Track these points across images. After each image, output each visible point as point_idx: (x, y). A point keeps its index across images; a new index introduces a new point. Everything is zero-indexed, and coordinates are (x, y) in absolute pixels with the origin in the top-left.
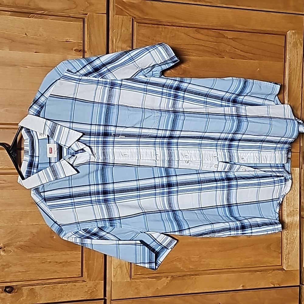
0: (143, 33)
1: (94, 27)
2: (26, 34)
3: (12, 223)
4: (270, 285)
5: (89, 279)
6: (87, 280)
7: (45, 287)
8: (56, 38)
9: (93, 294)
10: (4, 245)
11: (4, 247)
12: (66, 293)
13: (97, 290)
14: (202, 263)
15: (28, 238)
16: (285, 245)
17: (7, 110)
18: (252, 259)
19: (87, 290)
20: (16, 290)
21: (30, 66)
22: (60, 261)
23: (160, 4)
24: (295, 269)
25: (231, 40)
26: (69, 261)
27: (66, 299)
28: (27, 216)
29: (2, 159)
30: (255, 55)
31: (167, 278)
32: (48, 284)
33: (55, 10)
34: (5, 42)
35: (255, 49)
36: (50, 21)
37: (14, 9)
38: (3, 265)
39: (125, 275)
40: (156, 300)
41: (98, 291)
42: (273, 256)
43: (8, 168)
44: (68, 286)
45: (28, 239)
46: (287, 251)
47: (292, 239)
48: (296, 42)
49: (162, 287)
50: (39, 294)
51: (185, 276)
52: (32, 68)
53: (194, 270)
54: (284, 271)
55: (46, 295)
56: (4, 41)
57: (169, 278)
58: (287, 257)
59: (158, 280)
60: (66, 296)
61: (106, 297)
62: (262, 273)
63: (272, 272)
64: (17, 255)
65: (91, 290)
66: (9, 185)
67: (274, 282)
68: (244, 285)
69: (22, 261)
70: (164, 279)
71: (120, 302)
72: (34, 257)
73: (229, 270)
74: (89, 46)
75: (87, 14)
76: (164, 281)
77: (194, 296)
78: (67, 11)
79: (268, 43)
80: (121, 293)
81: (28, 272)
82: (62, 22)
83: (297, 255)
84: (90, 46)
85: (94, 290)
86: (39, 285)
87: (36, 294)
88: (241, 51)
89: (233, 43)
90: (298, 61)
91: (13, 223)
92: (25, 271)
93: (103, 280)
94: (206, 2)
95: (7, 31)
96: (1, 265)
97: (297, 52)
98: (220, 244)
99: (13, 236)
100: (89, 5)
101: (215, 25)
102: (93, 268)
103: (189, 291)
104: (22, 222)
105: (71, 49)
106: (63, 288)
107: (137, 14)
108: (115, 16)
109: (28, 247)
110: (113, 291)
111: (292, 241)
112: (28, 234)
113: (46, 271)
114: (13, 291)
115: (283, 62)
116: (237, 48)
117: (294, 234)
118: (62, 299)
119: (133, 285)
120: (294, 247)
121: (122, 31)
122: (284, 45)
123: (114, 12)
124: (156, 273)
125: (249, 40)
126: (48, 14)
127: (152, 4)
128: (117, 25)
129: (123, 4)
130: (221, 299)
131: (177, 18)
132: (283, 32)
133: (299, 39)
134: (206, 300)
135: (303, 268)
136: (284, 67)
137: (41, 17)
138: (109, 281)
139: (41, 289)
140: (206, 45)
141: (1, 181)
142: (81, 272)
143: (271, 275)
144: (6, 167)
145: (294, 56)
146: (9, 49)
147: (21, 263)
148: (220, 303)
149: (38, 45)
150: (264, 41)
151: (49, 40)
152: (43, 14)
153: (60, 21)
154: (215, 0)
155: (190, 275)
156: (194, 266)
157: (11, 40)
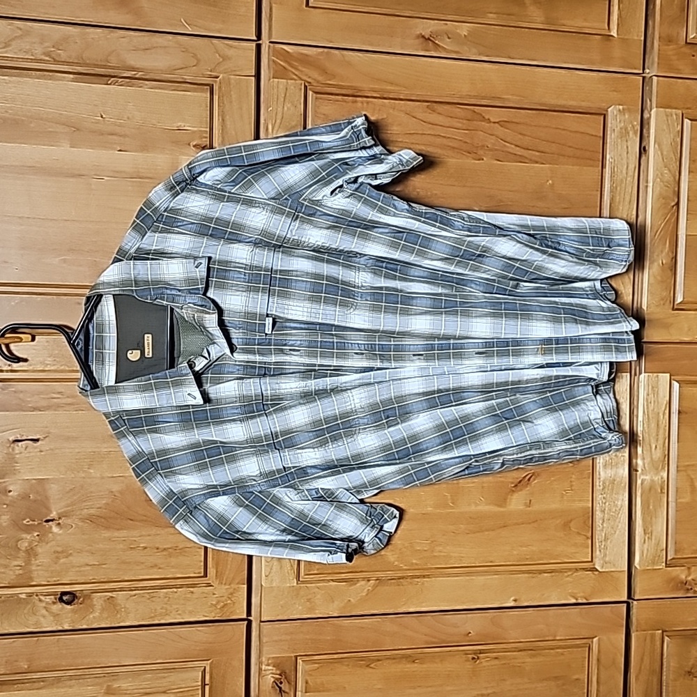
0: (325, 113)
1: (231, 102)
2: (102, 117)
3: (73, 473)
4: (567, 599)
5: (220, 580)
6: (216, 584)
7: (135, 595)
8: (159, 123)
9: (226, 609)
10: (58, 514)
11: (60, 518)
12: (175, 607)
13: (234, 603)
14: (435, 554)
15: (104, 502)
16: (598, 522)
17: (65, 261)
18: (534, 549)
19: (214, 603)
20: (81, 599)
21: (108, 177)
22: (165, 547)
23: (359, 57)
24: (619, 569)
25: (497, 125)
26: (181, 547)
27: (176, 619)
28: (103, 461)
29: (57, 352)
30: (543, 154)
31: (369, 581)
32: (141, 590)
33: (158, 70)
34: (62, 131)
35: (545, 142)
36: (147, 90)
37: (79, 69)
38: (57, 552)
39: (287, 575)
40: (347, 622)
41: (236, 605)
42: (576, 543)
43: (67, 369)
44: (179, 593)
45: (105, 504)
46: (603, 535)
47: (614, 510)
48: (626, 129)
49: (359, 598)
50: (125, 608)
51: (403, 578)
52: (113, 180)
53: (420, 567)
54: (596, 573)
55: (137, 610)
56: (60, 129)
57: (371, 582)
58: (603, 546)
59: (351, 585)
60: (174, 612)
61: (250, 616)
62: (553, 576)
63: (573, 574)
64: (83, 534)
65: (223, 602)
66: (69, 402)
67: (576, 593)
68: (517, 598)
69: (92, 546)
70: (363, 583)
71: (277, 626)
72: (115, 537)
73: (490, 568)
74: (221, 138)
75: (217, 77)
76: (363, 587)
77: (421, 618)
78: (179, 71)
79: (571, 131)
80: (280, 607)
81: (104, 566)
82: (171, 92)
83: (624, 542)
84: (223, 138)
85: (229, 602)
86: (124, 591)
87: (118, 608)
88: (516, 146)
89: (499, 130)
90: (630, 165)
91: (75, 473)
92: (97, 563)
93: (246, 583)
94: (447, 52)
96: (54, 552)
97: (627, 147)
98: (471, 518)
99: (75, 498)
100: (221, 60)
101: (466, 95)
102: (227, 560)
103: (409, 608)
104: (92, 471)
105: (186, 144)
106: (169, 598)
107: (314, 75)
108: (272, 80)
109: (104, 518)
110: (264, 603)
111: (612, 515)
112: (102, 493)
113: (137, 565)
114: (76, 600)
115: (599, 167)
116: (508, 140)
117: (616, 502)
118: (167, 617)
119: (302, 593)
120: (618, 526)
121: (286, 108)
122: (602, 135)
123: (270, 72)
124: (347, 571)
125: (531, 126)
126: (143, 77)
127: (343, 55)
128: (276, 97)
129: (286, 56)
130: (473, 624)
131: (392, 84)
132: (599, 108)
133: (631, 123)
134: (443, 624)
135: (635, 567)
136: (600, 177)
137: (130, 84)
138: (257, 586)
139: (128, 599)
140: (448, 136)
141: (54, 393)
142: (203, 567)
143: (571, 580)
144: (62, 368)
145: (620, 155)
146: (70, 144)
147: (90, 548)
148: (470, 633)
149: (125, 136)
150: (562, 127)
151: (145, 128)
152: (135, 78)
153: (166, 92)
154: (466, 48)
155: (413, 577)
156: (420, 559)
157: (74, 128)
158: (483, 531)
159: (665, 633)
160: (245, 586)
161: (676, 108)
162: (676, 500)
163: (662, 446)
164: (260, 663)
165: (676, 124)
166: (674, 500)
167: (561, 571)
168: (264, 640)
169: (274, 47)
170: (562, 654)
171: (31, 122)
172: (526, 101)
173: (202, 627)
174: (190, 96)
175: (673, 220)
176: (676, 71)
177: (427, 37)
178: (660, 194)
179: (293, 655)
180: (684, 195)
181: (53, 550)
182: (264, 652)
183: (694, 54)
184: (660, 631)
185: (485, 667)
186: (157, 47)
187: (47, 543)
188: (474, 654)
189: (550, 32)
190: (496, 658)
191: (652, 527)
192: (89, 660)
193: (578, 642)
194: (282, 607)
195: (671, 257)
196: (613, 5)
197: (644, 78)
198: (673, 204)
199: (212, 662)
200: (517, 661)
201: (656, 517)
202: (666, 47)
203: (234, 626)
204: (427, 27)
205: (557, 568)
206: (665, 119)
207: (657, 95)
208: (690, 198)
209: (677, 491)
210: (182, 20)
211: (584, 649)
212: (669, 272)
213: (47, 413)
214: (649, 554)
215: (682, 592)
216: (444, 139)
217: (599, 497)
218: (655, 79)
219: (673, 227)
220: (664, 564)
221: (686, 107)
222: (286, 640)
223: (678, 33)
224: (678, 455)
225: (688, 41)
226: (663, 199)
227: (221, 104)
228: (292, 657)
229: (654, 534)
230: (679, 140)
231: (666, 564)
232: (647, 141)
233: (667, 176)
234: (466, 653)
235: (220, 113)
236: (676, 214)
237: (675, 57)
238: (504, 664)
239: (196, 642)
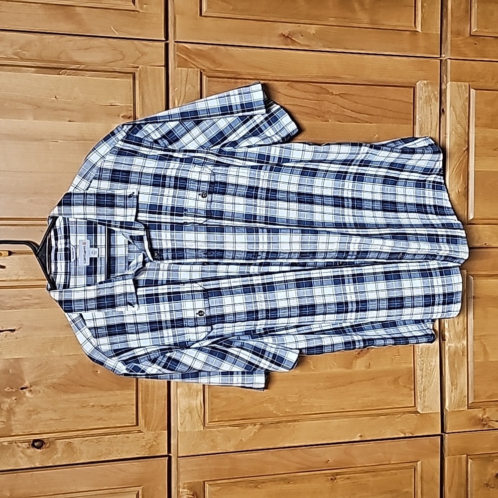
0: (215, 90)
1: (148, 85)
2: (56, 98)
3: (40, 353)
4: (399, 434)
5: (148, 428)
6: (144, 430)
7: (87, 441)
8: (97, 101)
9: (152, 449)
10: (30, 383)
11: (31, 386)
12: (115, 448)
13: (158, 444)
14: (302, 405)
15: (63, 374)
16: (418, 378)
17: (31, 201)
18: (373, 398)
19: (144, 444)
20: (48, 445)
21: (61, 140)
22: (108, 405)
23: (238, 50)
24: (435, 412)
25: (338, 96)
26: (119, 404)
27: (116, 457)
28: (61, 344)
29: (27, 266)
30: (371, 116)
31: (255, 425)
32: (91, 437)
33: (95, 63)
34: (28, 108)
35: (372, 108)
36: (88, 78)
37: (39, 64)
38: (30, 411)
39: (196, 423)
40: (240, 455)
41: (160, 445)
42: (403, 394)
43: (34, 278)
44: (118, 438)
45: (63, 375)
46: (423, 387)
47: (429, 369)
48: (429, 97)
49: (248, 438)
50: (80, 450)
51: (279, 422)
52: (64, 142)
53: (292, 414)
54: (418, 415)
55: (89, 451)
56: (26, 107)
57: (257, 426)
58: (422, 395)
59: (243, 429)
60: (115, 452)
61: (170, 453)
62: (387, 418)
63: (402, 416)
64: (49, 397)
65: (150, 444)
66: (36, 302)
67: (404, 430)
68: (362, 434)
69: (54, 405)
70: (251, 427)
71: (190, 460)
72: (71, 399)
73: (342, 413)
74: (141, 111)
75: (138, 67)
76: (251, 430)
77: (293, 451)
78: (110, 64)
79: (391, 100)
80: (192, 447)
81: (64, 420)
82: (105, 79)
83: (437, 392)
85: (154, 443)
86: (79, 438)
87: (75, 450)
88: (352, 111)
89: (340, 100)
90: (433, 122)
91: (42, 353)
92: (59, 418)
93: (166, 429)
94: (301, 46)
95: (30, 94)
96: (28, 411)
97: (431, 110)
98: (327, 377)
99: (42, 371)
100: (140, 55)
101: (316, 76)
102: (152, 413)
103: (285, 444)
104: (54, 351)
105: (116, 115)
106: (111, 442)
107: (206, 64)
108: (177, 69)
109: (63, 385)
110: (180, 444)
111: (428, 373)
112: (62, 367)
113: (88, 419)
114: (44, 446)
115: (411, 124)
116: (346, 107)
117: (431, 363)
118: (110, 456)
119: (207, 435)
120: (433, 380)
121: (187, 88)
122: (412, 101)
123: (175, 64)
124: (239, 418)
125: (362, 96)
126: (85, 69)
127: (227, 50)
128: (180, 80)
129: (187, 51)
130: (331, 455)
131: (262, 69)
132: (410, 83)
133: (433, 92)
134: (309, 455)
135: (446, 409)
136: (412, 132)
137: (75, 74)
138: (174, 431)
139: (81, 443)
140: (304, 105)
141: (25, 296)
142: (135, 419)
143: (401, 420)
144: (31, 278)
145: (426, 116)
146: (34, 118)
147: (53, 407)
148: (329, 461)
149: (73, 111)
150: (384, 97)
151: (87, 105)
152: (79, 69)
153: (101, 78)
154: (314, 43)
155: (287, 421)
156: (292, 408)
157: (36, 106)
158: (336, 387)
159: (468, 457)
160: (166, 432)
161: (464, 82)
162: (474, 360)
163: (462, 322)
164: (178, 487)
165: (465, 93)
166: (472, 360)
167: (393, 414)
168: (181, 470)
169: (178, 45)
170: (396, 474)
171: (5, 103)
172: (359, 79)
173: (138, 462)
174: (118, 81)
175: (465, 161)
176: (464, 55)
177: (286, 35)
178: (455, 143)
179: (202, 480)
180: (472, 143)
182: (181, 479)
183: (476, 43)
184: (465, 455)
185: (340, 485)
186: (94, 47)
187: (22, 405)
188: (333, 476)
190: (348, 478)
191: (457, 380)
192: (55, 488)
193: (406, 465)
194: (193, 446)
195: (464, 187)
196: (418, 10)
197: (441, 60)
198: (464, 149)
199: (144, 487)
200: (363, 480)
201: (459, 373)
202: (456, 38)
203: (159, 461)
204: (286, 29)
205: (390, 412)
206: (457, 89)
207: (451, 72)
208: (476, 145)
209: (474, 354)
210: (112, 28)
211: (411, 470)
212: (463, 197)
213: (20, 310)
214: (455, 400)
215: (480, 426)
216: (301, 108)
217: (418, 360)
218: (449, 61)
219: (465, 166)
220: (466, 407)
221: (471, 80)
222: (197, 470)
223: (464, 29)
224: (474, 329)
225: (471, 34)
226: (458, 146)
227: (141, 87)
228: (201, 482)
229: (458, 385)
230: (467, 104)
231: (468, 406)
232: (445, 105)
233: (460, 130)
234: (326, 475)
235: (141, 93)
236: (467, 156)
237: (462, 46)
238: (354, 482)
239: (131, 473)
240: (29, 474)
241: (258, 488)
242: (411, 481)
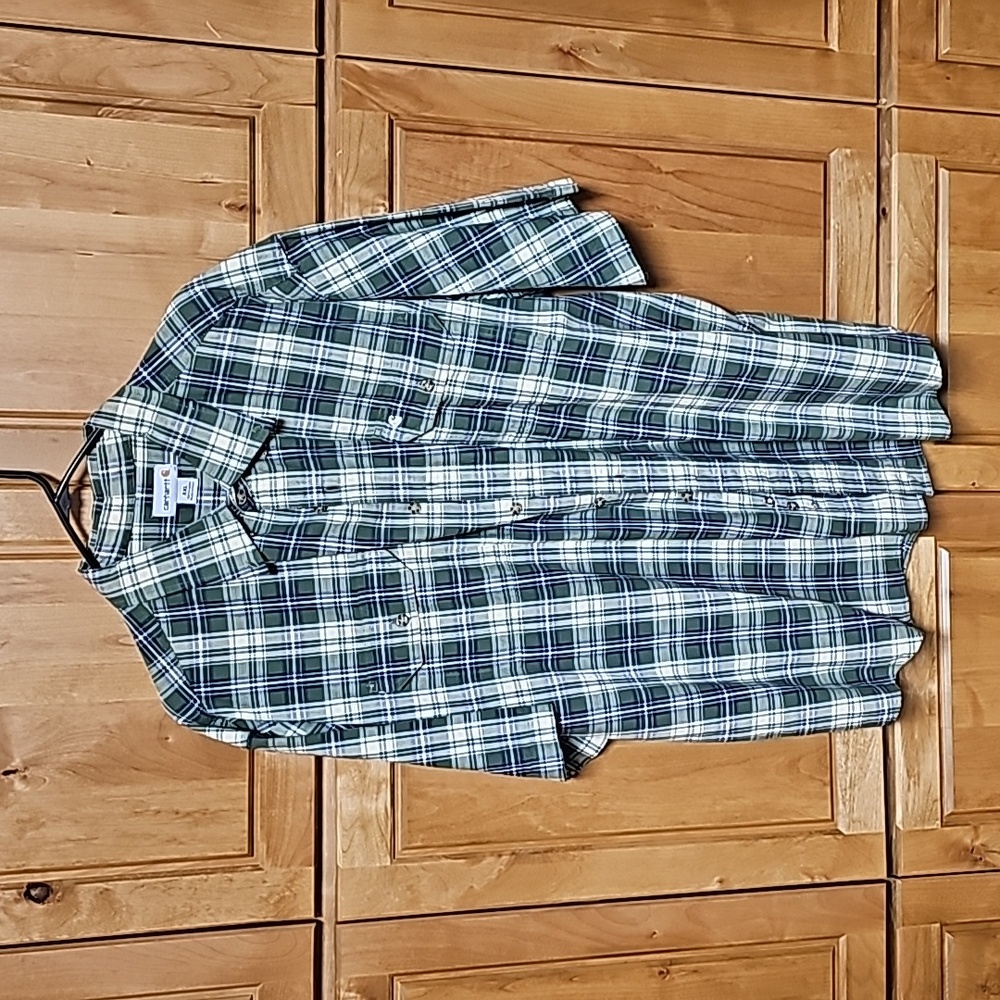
0: (420, 158)
1: (281, 142)
2: (89, 163)
3: (46, 698)
4: (800, 878)
5: (273, 860)
6: (267, 867)
7: (143, 886)
8: (174, 172)
9: (282, 906)
10: (24, 762)
11: (26, 768)
12: (204, 903)
13: (295, 894)
14: (599, 813)
15: (94, 742)
16: (839, 760)
17: (33, 376)
18: (747, 802)
19: (265, 895)
20: (59, 894)
21: (99, 251)
22: (189, 809)
23: (468, 77)
24: (873, 831)
25: (670, 176)
26: (212, 809)
27: (206, 921)
28: (91, 679)
29: (21, 514)
30: (738, 218)
31: (500, 856)
32: (152, 878)
33: (172, 96)
34: (30, 184)
35: (740, 202)
36: (156, 124)
37: (53, 94)
38: (23, 821)
39: (376, 849)
40: (468, 920)
41: (299, 897)
42: (808, 792)
43: (37, 539)
44: (210, 882)
45: (95, 745)
46: (848, 779)
47: (862, 741)
48: (857, 182)
49: (486, 883)
50: (128, 905)
51: (551, 850)
52: (105, 257)
53: (577, 833)
54: (840, 837)
55: (147, 909)
56: (27, 181)
57: (504, 857)
58: (848, 797)
59: (473, 864)
60: (203, 912)
62: (775, 843)
63: (805, 839)
64: (63, 793)
65: (278, 894)
66: (40, 590)
67: (811, 869)
68: (723, 877)
69: (75, 810)
70: (490, 859)
71: (361, 929)
72: (110, 797)
73: (682, 832)
74: (266, 195)
75: (260, 107)
76: (491, 866)
77: (580, 911)
78: (204, 97)
79: (778, 186)
80: (366, 900)
81: (95, 842)
82: (192, 128)
83: (878, 789)
84: (270, 194)
85: (287, 893)
86: (125, 879)
87: (117, 906)
88: (700, 206)
89: (675, 184)
90: (864, 234)
91: (50, 697)
92: (84, 837)
93: (313, 863)
94: (596, 72)
95: (35, 155)
96: (17, 821)
97: (860, 208)
98: (650, 756)
99: (49, 736)
100: (266, 81)
101: (625, 134)
102: (284, 830)
103: (561, 896)
104: (75, 695)
105: (215, 203)
106: (196, 889)
107: (402, 104)
108: (341, 111)
109: (95, 768)
110: (341, 894)
111: (860, 749)
112: (92, 729)
113: (146, 839)
114: (51, 896)
115: (820, 236)
116: (687, 198)
118: (193, 919)
119: (399, 877)
120: (868, 766)
121: (362, 151)
122: (822, 190)
123: (337, 100)
124: (467, 841)
125: (720, 177)
126: (150, 106)
127: (445, 76)
128: (347, 135)
129: (362, 77)
130: (659, 920)
131: (517, 116)
132: (818, 153)
133: (864, 173)
134: (614, 921)
135: (897, 827)
136: (822, 252)
137: (130, 116)
138: (329, 868)
139: (131, 892)
141: (16, 576)
142: (247, 841)
143: (803, 848)
144: (29, 537)
145: (850, 220)
146: (42, 204)
147: (74, 813)
148: (655, 933)
149: (123, 191)
150: (765, 180)
151: (153, 179)
152: (138, 107)
153: (185, 127)
154: (622, 66)
155: (567, 849)
156: (577, 820)
157: (47, 179)
158: (669, 778)
160: (312, 869)
161: (926, 153)
162: (953, 725)
163: (928, 645)
164: (337, 987)
165: (928, 176)
166: (949, 725)
167: (786, 836)
168: (343, 951)
169: (343, 63)
170: (794, 963)
172: (711, 143)
173: (248, 933)
174: (219, 133)
175: (929, 314)
176: (925, 100)
177: (566, 50)
178: (910, 276)
179: (386, 974)
180: (944, 278)
181: (15, 819)
182: (343, 971)
183: (948, 75)
184: (938, 925)
185: (678, 985)
186: (170, 62)
187: (6, 807)
188: (662, 966)
189: (743, 44)
190: (695, 971)
191: (919, 766)
192: (71, 989)
194: (369, 899)
196: (831, 7)
197: (879, 110)
198: (929, 289)
199: (263, 987)
200: (726, 975)
201: (924, 752)
202: (909, 66)
203: (295, 931)
204: (567, 37)
205: (781, 831)
206: (912, 167)
207: (899, 134)
208: (952, 281)
209: (953, 711)
210: (208, 24)
211: (825, 954)
213: (6, 606)
214: (916, 808)
215: (967, 863)
218: (895, 111)
219: (930, 322)
220: (939, 822)
221: (941, 150)
222: (376, 951)
223: (925, 47)
225: (939, 58)
226: (914, 282)
227: (267, 146)
228: (385, 977)
229: (922, 777)
230: (933, 197)
231: (942, 822)
232: (887, 200)
233: (919, 250)
234: (650, 965)
235: (265, 159)
236: (933, 304)
237: (923, 81)
238: (708, 980)
239: (237, 957)
240: (17, 957)
241: (506, 990)
242: (825, 978)
